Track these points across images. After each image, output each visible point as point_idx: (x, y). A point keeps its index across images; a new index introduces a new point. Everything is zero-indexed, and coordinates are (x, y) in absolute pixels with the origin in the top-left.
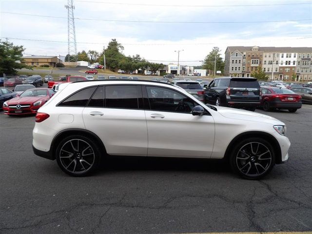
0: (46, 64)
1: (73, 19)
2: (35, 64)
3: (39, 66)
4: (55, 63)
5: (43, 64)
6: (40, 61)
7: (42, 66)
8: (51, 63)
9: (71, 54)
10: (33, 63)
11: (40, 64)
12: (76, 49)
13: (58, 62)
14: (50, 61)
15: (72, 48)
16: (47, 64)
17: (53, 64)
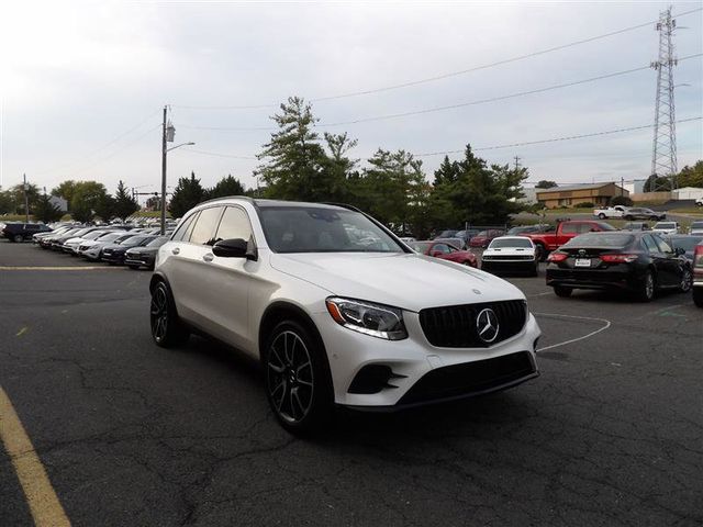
0: (587, 201)
1: (671, 90)
2: (564, 204)
3: (571, 206)
4: (608, 198)
5: (582, 201)
6: (574, 195)
7: (578, 206)
8: (599, 198)
9: (662, 172)
10: (560, 200)
11: (575, 202)
12: (673, 161)
13: (618, 194)
14: (596, 194)
15: (665, 160)
16: (590, 201)
17: (604, 201)
